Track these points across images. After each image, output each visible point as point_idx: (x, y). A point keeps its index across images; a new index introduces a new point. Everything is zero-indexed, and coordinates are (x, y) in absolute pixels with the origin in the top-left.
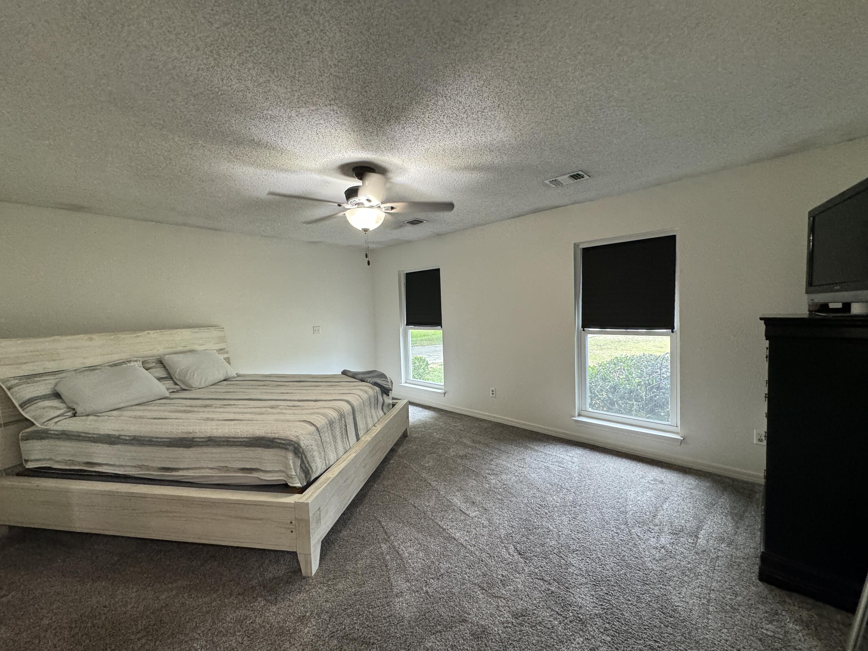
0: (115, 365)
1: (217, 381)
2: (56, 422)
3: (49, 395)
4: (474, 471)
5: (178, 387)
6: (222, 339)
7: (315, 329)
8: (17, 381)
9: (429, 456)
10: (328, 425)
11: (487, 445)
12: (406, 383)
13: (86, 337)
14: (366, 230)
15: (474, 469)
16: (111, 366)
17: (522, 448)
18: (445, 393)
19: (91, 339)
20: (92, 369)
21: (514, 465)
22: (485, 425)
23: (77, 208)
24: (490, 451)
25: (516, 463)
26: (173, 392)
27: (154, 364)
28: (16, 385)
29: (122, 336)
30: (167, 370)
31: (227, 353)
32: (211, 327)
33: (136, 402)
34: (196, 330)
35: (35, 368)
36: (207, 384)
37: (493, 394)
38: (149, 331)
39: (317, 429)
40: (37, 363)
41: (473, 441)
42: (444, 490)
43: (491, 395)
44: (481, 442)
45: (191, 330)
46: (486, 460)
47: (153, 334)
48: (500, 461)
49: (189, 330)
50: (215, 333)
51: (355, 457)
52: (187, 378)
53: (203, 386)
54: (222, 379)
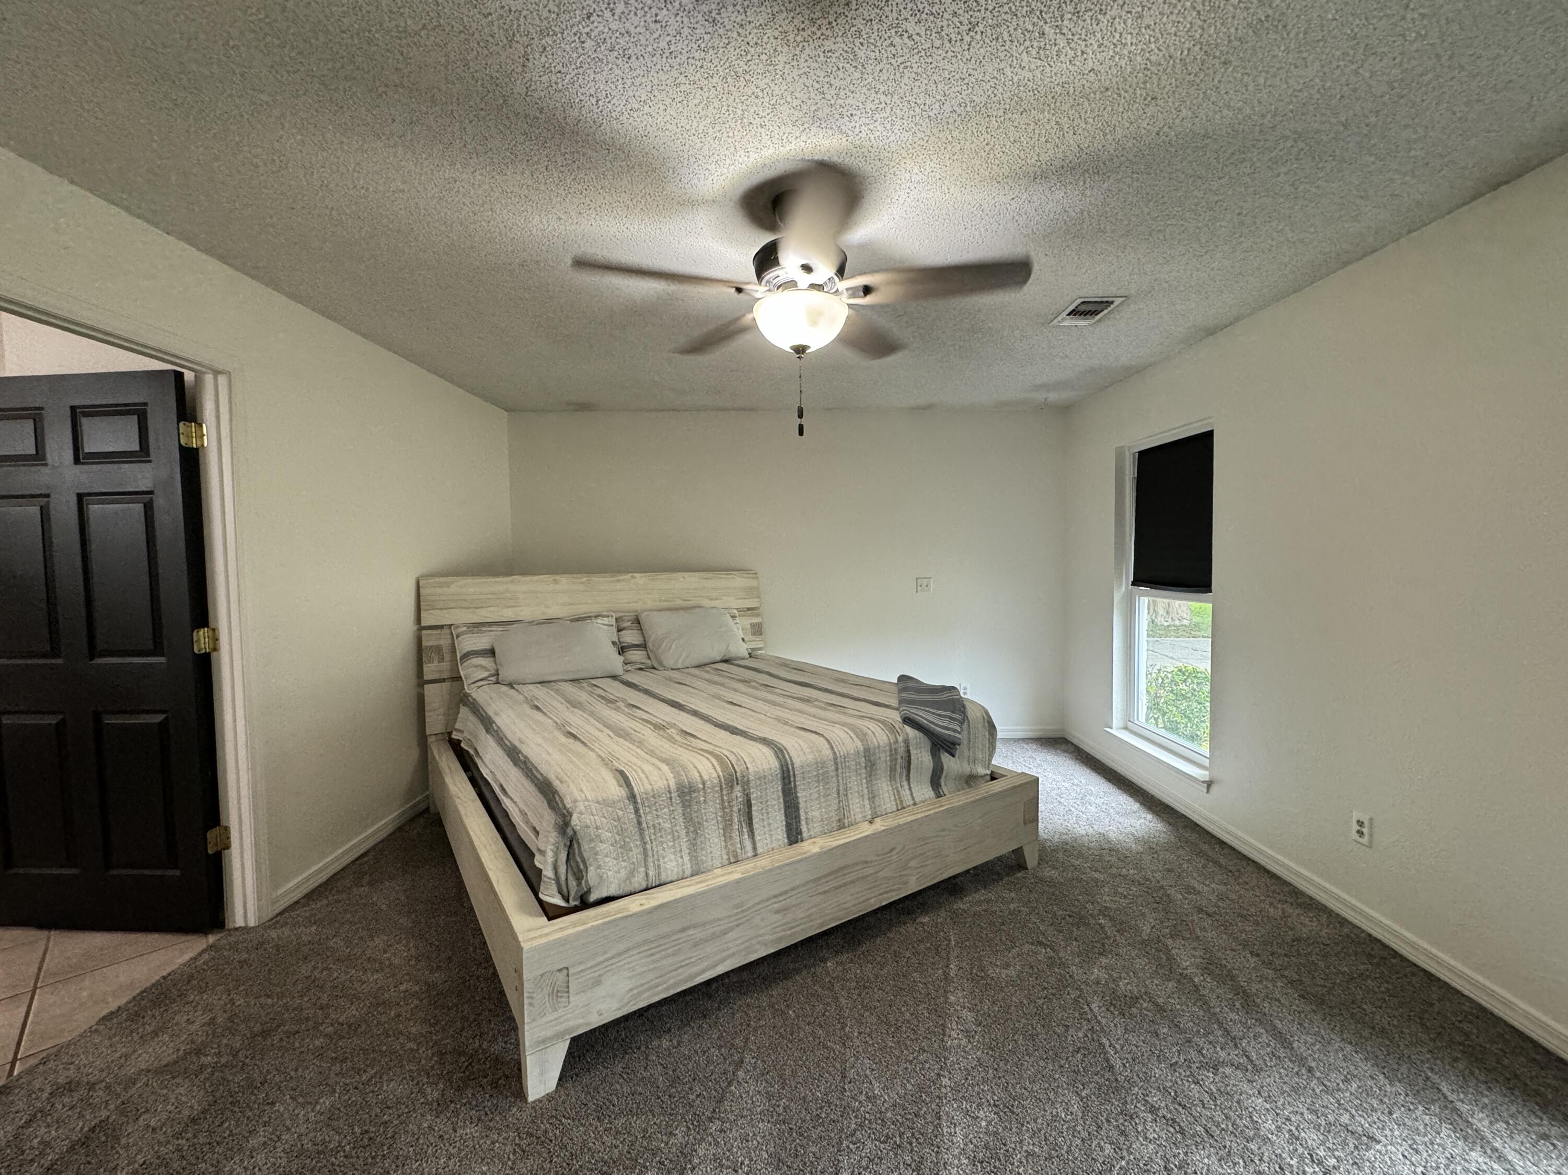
0: (578, 620)
1: (709, 661)
2: (479, 687)
3: (486, 650)
4: (1111, 1068)
5: (648, 662)
6: (754, 592)
7: (920, 584)
8: (465, 629)
9: (1026, 947)
10: (674, 795)
11: (1248, 1002)
12: (1126, 728)
13: (552, 577)
14: (800, 350)
15: (1118, 1064)
16: (572, 621)
17: (1399, 1087)
18: (1209, 784)
19: (556, 582)
20: (549, 621)
21: (1294, 1138)
22: (1307, 925)
23: (584, 407)
24: (1237, 1031)
25: (1311, 1137)
26: (641, 669)
27: (629, 624)
28: (463, 633)
29: (596, 579)
30: (644, 637)
31: (758, 615)
32: (733, 570)
33: (571, 677)
34: (710, 575)
35: (488, 615)
36: (687, 664)
37: (1360, 833)
38: (635, 575)
39: (632, 797)
40: (491, 609)
41: (1210, 965)
42: (958, 1077)
43: (1356, 836)
44: (1233, 978)
45: (701, 574)
46: (1193, 1054)
47: (641, 579)
48: (1246, 1087)
49: (697, 574)
50: (739, 581)
51: (738, 882)
52: (660, 651)
53: (680, 666)
54: (718, 659)
